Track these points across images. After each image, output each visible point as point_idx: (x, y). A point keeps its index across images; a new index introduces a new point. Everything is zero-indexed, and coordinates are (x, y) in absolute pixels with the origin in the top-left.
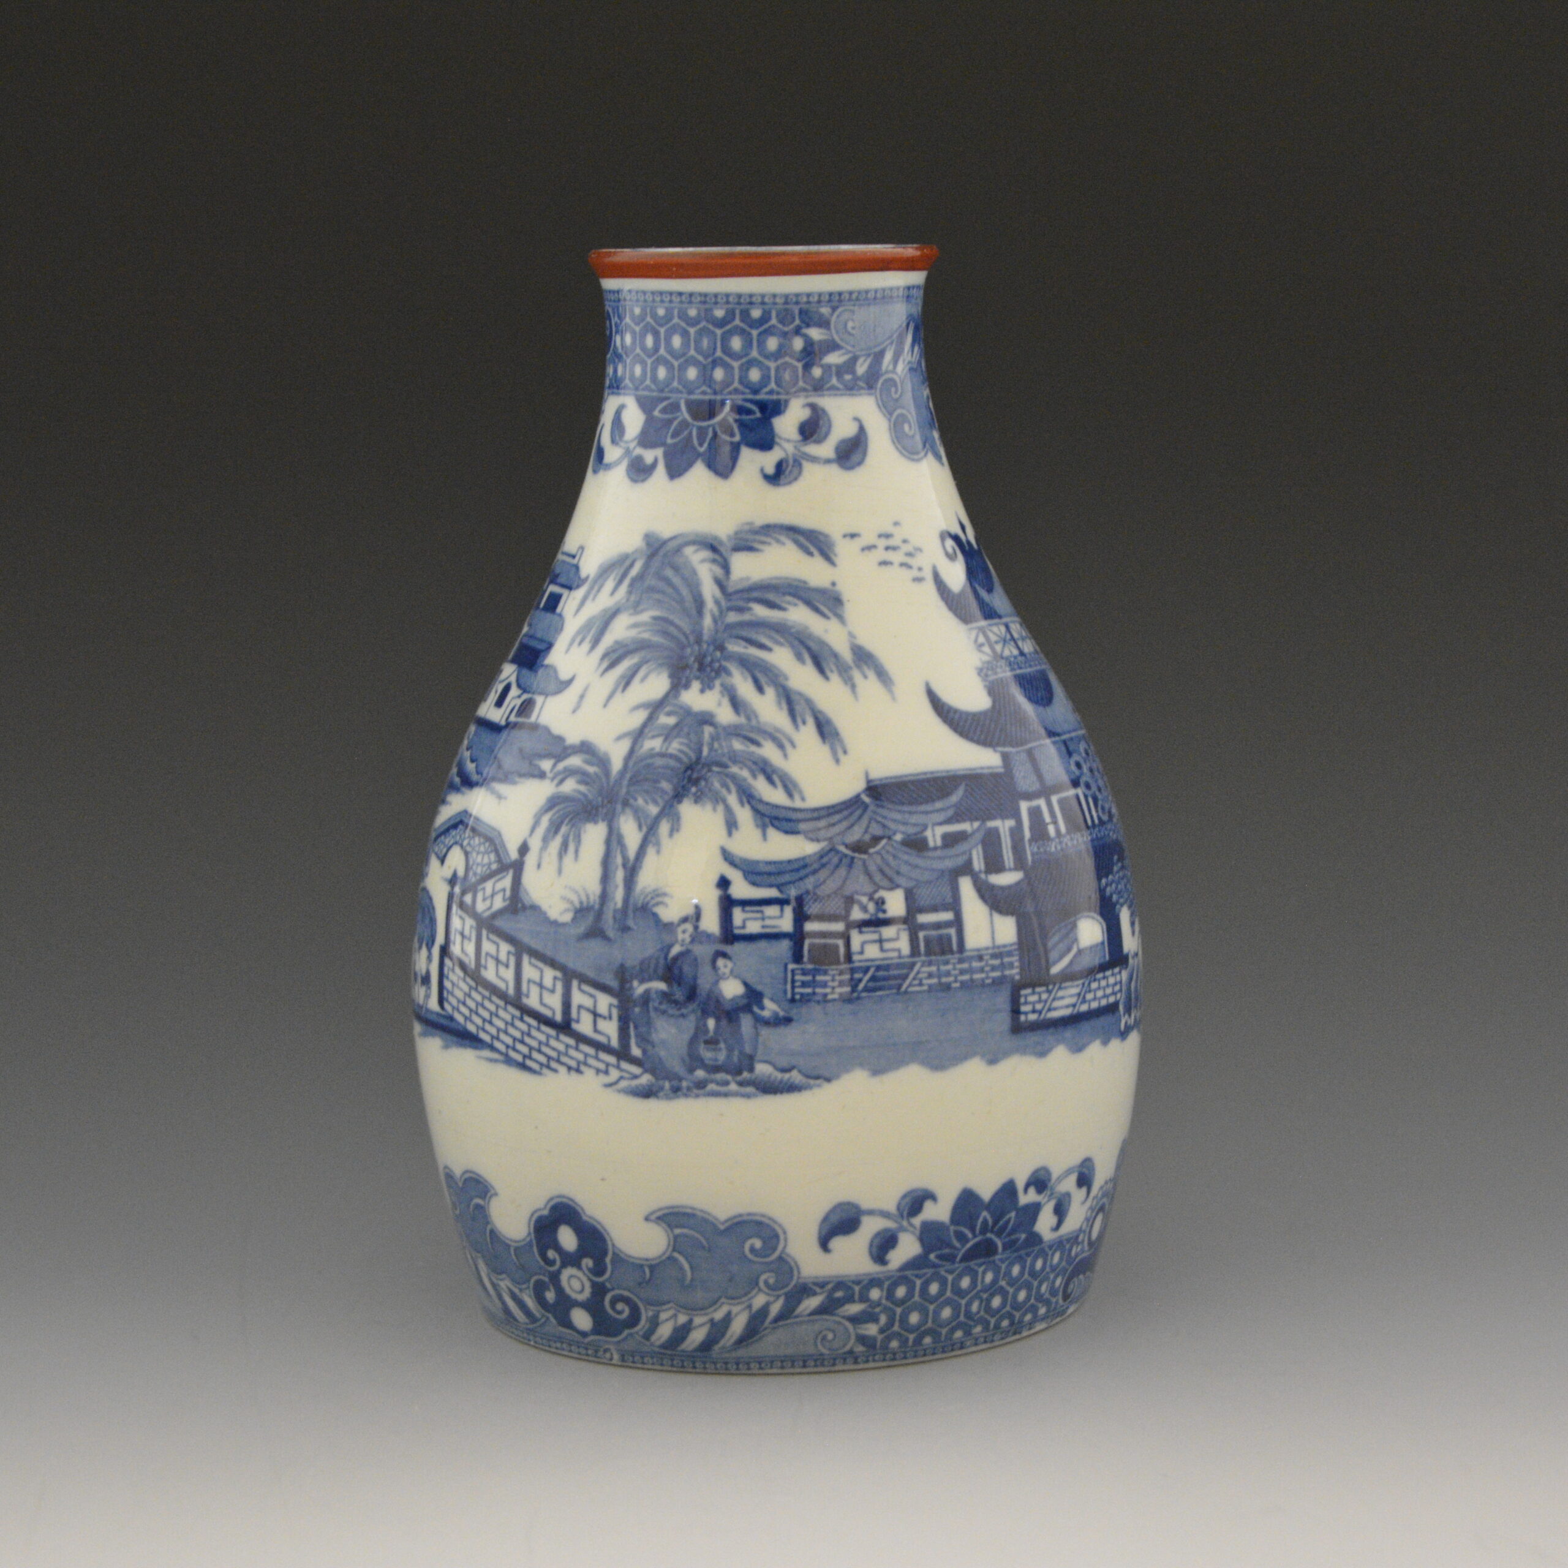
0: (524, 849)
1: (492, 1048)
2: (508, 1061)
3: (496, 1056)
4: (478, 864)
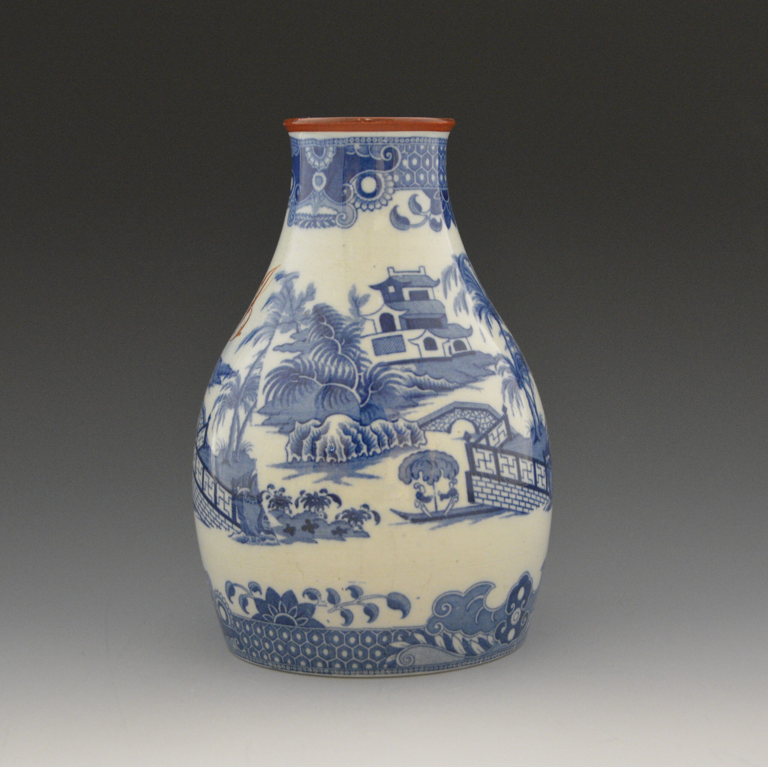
0: (504, 409)
1: (509, 510)
2: (517, 513)
3: (511, 513)
4: (483, 424)
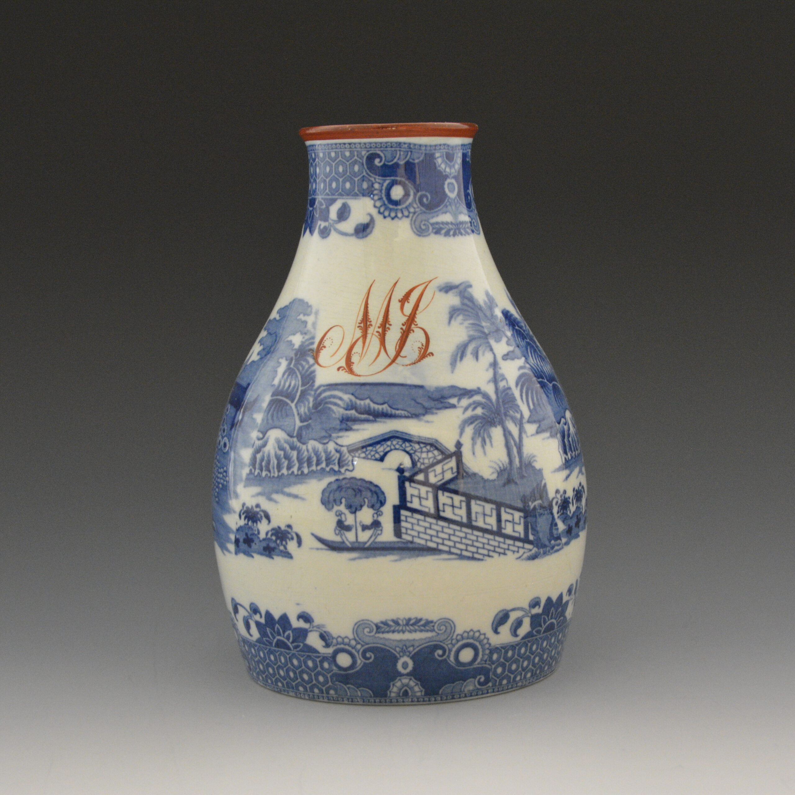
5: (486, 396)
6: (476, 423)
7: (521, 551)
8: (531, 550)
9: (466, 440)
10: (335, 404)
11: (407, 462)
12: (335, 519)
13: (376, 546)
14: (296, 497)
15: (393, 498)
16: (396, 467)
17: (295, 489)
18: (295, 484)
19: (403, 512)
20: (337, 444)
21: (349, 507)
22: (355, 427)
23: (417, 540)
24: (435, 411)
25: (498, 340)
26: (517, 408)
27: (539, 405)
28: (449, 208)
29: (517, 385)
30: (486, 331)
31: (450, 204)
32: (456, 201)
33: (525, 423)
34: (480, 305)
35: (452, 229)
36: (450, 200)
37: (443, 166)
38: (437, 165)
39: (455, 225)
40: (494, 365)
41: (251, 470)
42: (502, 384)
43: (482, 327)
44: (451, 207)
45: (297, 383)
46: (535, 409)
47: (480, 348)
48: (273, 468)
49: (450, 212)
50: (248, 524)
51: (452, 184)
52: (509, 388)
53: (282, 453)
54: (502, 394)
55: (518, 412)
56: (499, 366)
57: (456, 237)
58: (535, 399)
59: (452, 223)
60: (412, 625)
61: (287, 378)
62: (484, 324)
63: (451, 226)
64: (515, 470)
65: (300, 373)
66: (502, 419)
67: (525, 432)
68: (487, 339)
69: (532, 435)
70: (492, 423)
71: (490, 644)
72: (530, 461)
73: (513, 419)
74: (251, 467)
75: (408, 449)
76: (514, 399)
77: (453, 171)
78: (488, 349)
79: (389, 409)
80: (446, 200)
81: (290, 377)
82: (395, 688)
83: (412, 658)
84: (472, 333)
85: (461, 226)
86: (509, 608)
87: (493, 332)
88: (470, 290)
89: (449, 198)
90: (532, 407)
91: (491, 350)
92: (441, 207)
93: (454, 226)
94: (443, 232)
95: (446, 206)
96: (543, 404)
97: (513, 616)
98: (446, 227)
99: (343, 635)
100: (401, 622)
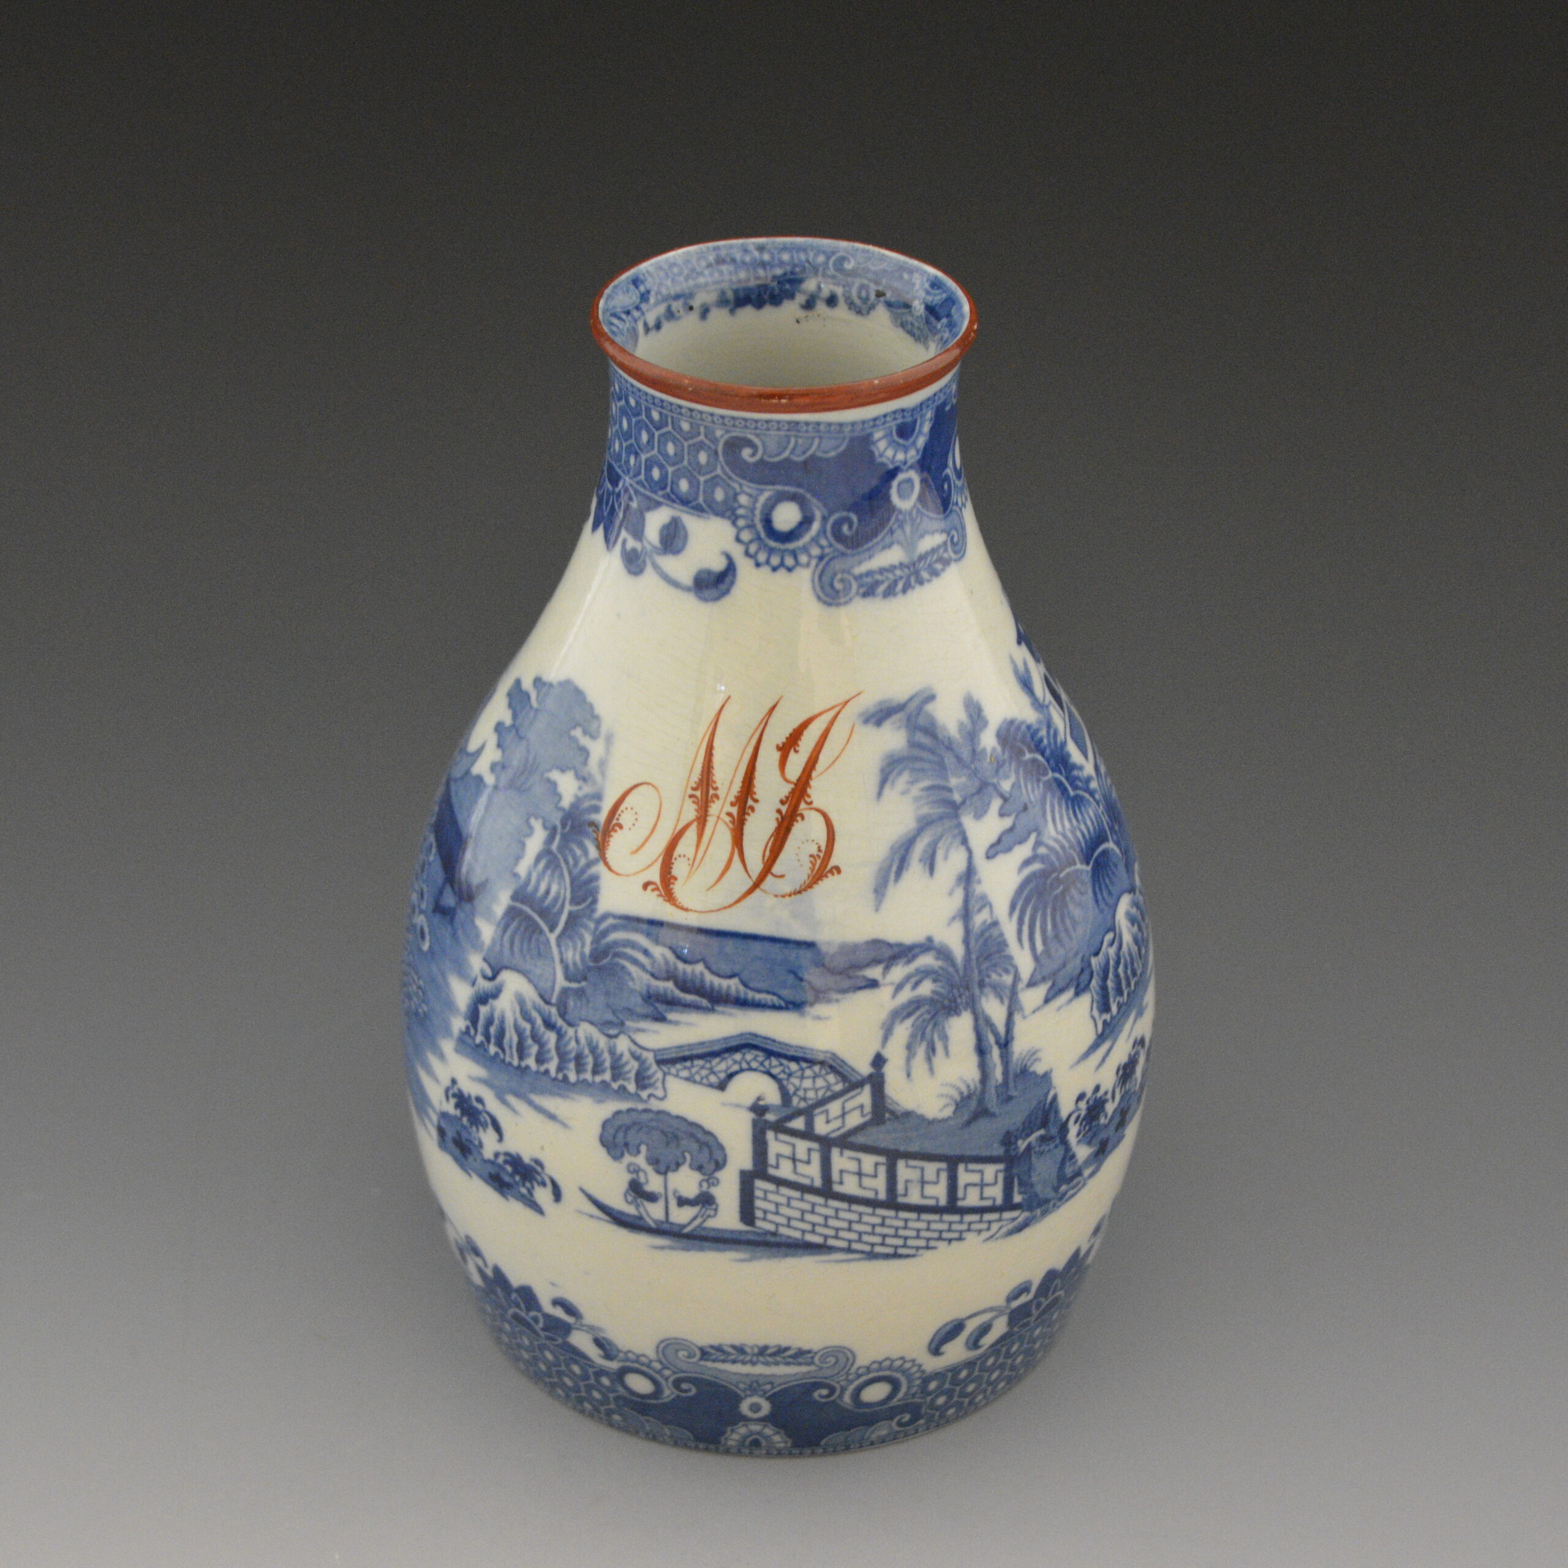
5: (944, 953)
6: (918, 1013)
7: (995, 1227)
8: (1014, 1219)
9: (895, 1052)
10: (635, 962)
11: (772, 1095)
12: (626, 1178)
13: (703, 1233)
14: (552, 1117)
15: (740, 1156)
16: (749, 1102)
17: (551, 1103)
18: (552, 1093)
19: (759, 1184)
20: (635, 1043)
21: (654, 1162)
22: (672, 1016)
23: (783, 1231)
24: (835, 996)
25: (979, 815)
26: (1008, 964)
27: (1057, 936)
28: (898, 534)
29: (1013, 907)
30: (957, 797)
31: (901, 526)
32: (914, 512)
33: (1022, 989)
34: (949, 738)
35: (901, 578)
36: (901, 517)
37: (890, 453)
38: (877, 454)
39: (908, 567)
40: (968, 876)
41: (468, 1028)
42: (980, 919)
43: (950, 790)
44: (904, 532)
45: (562, 891)
46: (1047, 952)
47: (940, 845)
48: (511, 1047)
49: (899, 543)
50: (460, 1119)
51: (909, 481)
52: (995, 924)
53: (527, 1027)
54: (977, 941)
55: (1007, 971)
56: (977, 877)
57: (909, 592)
58: (1049, 927)
59: (902, 566)
60: (770, 1355)
61: (544, 872)
62: (953, 782)
63: (898, 572)
64: (993, 1091)
65: (570, 873)
66: (973, 995)
67: (1021, 1009)
68: (956, 816)
69: (1034, 1012)
70: (952, 1009)
71: (923, 1372)
72: (1025, 1066)
73: (998, 990)
74: (468, 1023)
75: (775, 1071)
76: (1003, 944)
77: (912, 453)
78: (959, 840)
79: (742, 988)
80: (893, 519)
81: (549, 872)
82: (735, 1436)
83: (771, 1399)
84: (926, 810)
85: (922, 564)
86: (962, 1314)
87: (973, 795)
88: (929, 707)
89: (900, 511)
90: (1039, 947)
91: (965, 841)
92: (880, 537)
93: (906, 571)
94: (881, 589)
95: (892, 532)
96: (1066, 930)
97: (971, 1326)
98: (888, 579)
99: (638, 1351)
100: (748, 1350)
